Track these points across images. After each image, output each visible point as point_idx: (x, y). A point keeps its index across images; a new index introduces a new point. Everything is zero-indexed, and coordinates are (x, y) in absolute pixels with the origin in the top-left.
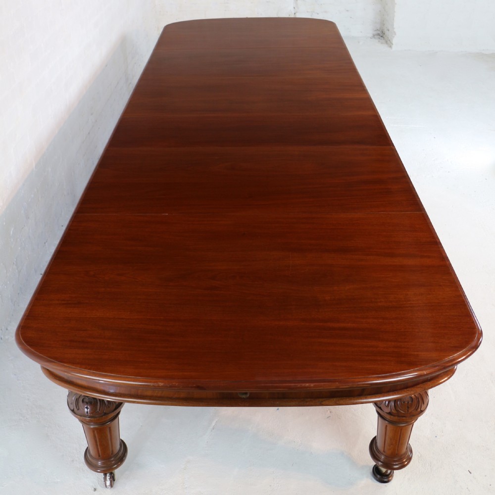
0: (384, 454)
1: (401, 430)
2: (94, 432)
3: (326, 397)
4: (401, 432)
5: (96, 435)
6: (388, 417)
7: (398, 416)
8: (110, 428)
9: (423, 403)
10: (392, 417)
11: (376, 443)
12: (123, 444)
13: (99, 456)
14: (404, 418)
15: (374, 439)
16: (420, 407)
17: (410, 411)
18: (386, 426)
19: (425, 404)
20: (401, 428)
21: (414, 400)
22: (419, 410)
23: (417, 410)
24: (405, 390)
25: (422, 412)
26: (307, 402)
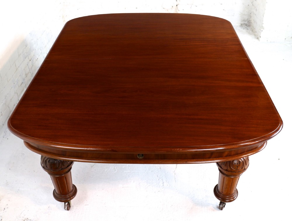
0: (222, 193)
1: (233, 180)
2: (56, 179)
3: (189, 159)
4: (232, 181)
5: (58, 181)
6: (225, 172)
7: (231, 172)
8: (66, 177)
9: (246, 165)
10: (228, 172)
11: (218, 187)
12: (74, 187)
13: (61, 193)
14: (235, 173)
15: (217, 186)
16: (244, 167)
17: (238, 169)
18: (224, 178)
19: (247, 165)
20: (233, 179)
21: (241, 163)
22: (243, 168)
23: (242, 168)
24: (237, 155)
25: (245, 169)
26: (178, 161)
